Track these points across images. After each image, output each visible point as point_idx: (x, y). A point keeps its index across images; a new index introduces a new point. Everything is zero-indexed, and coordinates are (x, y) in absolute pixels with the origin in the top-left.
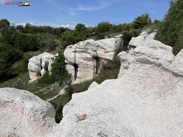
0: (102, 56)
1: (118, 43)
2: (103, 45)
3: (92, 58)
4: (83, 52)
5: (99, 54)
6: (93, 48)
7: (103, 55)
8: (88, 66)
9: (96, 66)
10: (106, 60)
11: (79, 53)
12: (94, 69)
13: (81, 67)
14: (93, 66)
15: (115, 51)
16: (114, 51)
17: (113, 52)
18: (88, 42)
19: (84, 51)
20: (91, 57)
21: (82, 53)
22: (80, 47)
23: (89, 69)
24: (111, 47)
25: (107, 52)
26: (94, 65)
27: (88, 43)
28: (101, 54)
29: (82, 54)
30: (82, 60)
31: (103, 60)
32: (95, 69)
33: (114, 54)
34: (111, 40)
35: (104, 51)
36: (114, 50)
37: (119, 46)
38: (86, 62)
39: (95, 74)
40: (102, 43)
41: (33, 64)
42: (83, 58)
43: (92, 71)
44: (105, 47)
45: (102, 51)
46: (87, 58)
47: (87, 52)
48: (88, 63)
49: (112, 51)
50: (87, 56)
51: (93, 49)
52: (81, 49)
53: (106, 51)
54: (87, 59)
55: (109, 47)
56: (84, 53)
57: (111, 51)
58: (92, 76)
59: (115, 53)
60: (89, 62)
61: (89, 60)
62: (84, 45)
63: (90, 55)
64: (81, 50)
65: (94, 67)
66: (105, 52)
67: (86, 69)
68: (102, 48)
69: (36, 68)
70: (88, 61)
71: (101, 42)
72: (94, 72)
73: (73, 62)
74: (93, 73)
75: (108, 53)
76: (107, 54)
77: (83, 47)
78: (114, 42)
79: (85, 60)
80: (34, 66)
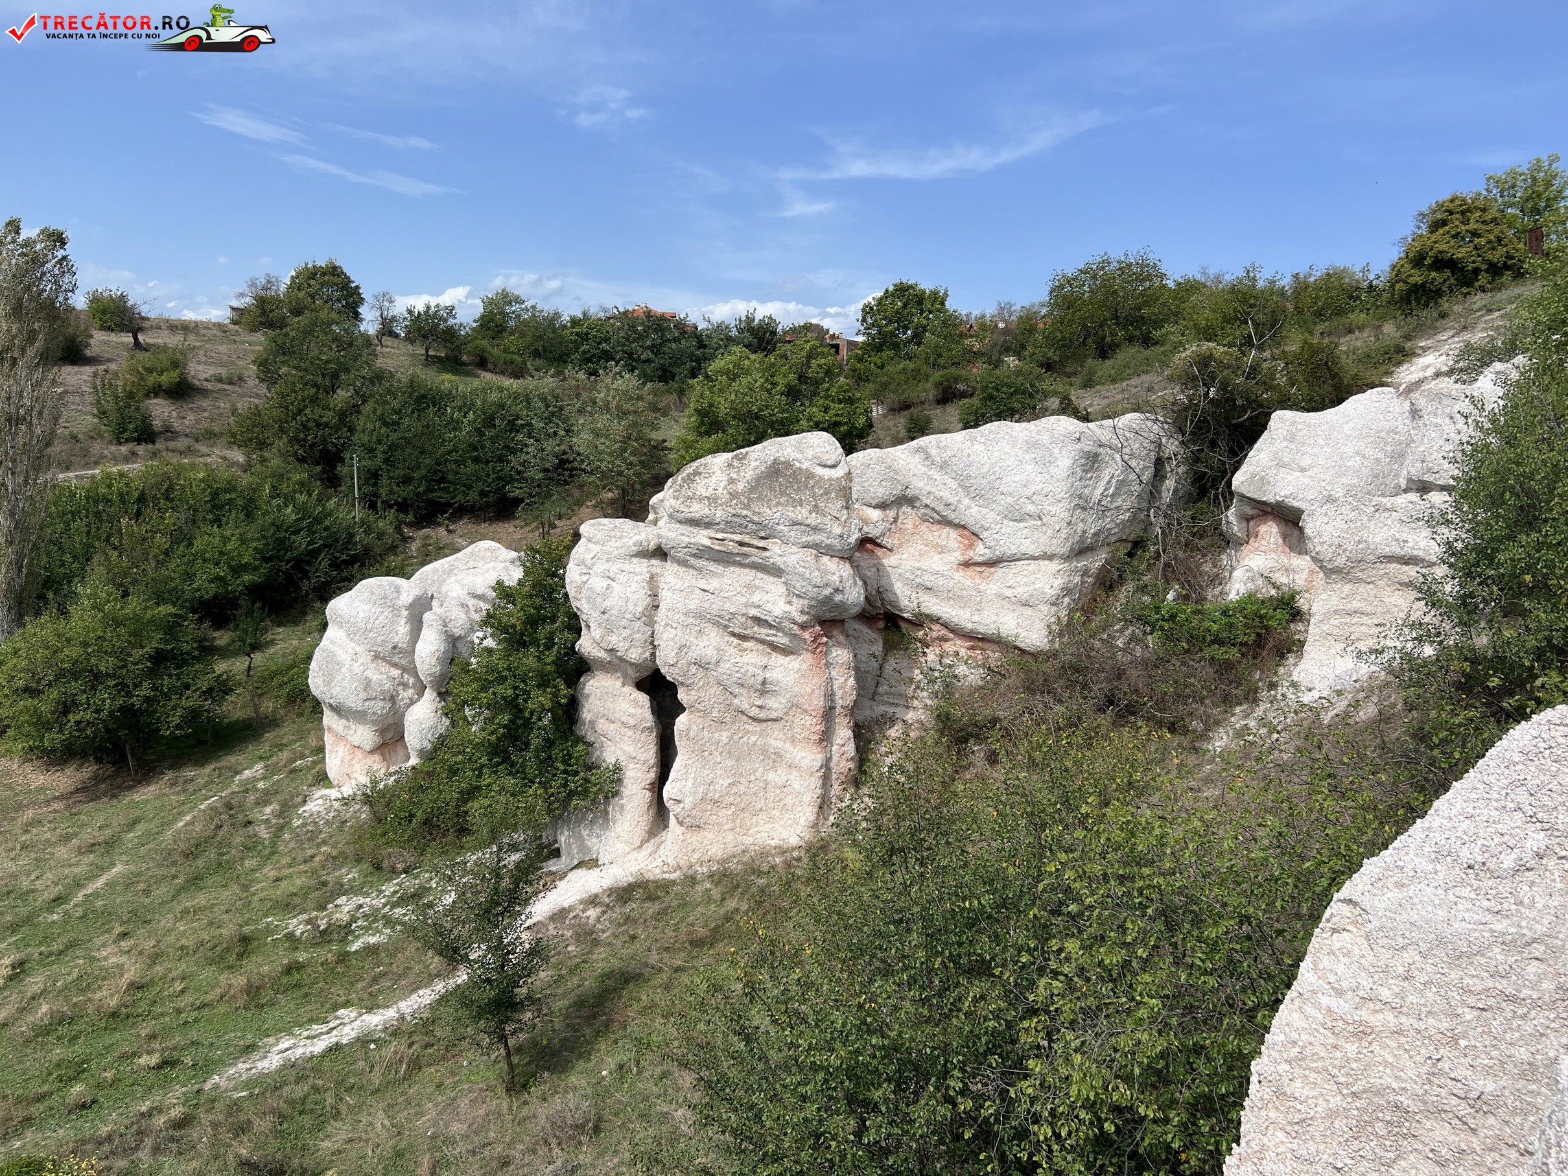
0: (933, 606)
1: (1112, 470)
2: (946, 494)
3: (803, 627)
4: (724, 558)
5: (908, 583)
6: (814, 519)
7: (950, 596)
8: (775, 704)
9: (852, 711)
10: (978, 639)
11: (683, 563)
12: (826, 737)
13: (705, 713)
14: (819, 702)
15: (1082, 550)
16: (1067, 558)
17: (1054, 566)
18: (776, 462)
19: (732, 547)
20: (797, 610)
21: (719, 569)
22: (698, 510)
23: (776, 739)
24: (1031, 508)
25: (992, 563)
26: (830, 696)
27: (776, 471)
28: (928, 580)
29: (713, 584)
30: (710, 643)
31: (949, 647)
32: (843, 734)
33: (1058, 583)
34: (1031, 445)
35: (957, 556)
36: (1065, 550)
37: (1126, 503)
38: (751, 659)
39: (836, 788)
40: (944, 466)
41: (351, 646)
42: (722, 623)
43: (811, 758)
44: (972, 513)
45: (942, 550)
46: (758, 621)
47: (757, 557)
48: (771, 675)
49: (1050, 557)
50: (756, 598)
51: (815, 529)
52: (708, 525)
53: (980, 552)
54: (763, 632)
55: (1017, 516)
56: (737, 570)
57: (1033, 550)
58: (806, 814)
59: (1085, 573)
60: (778, 659)
61: (782, 640)
62: (740, 486)
63: (792, 594)
64: (703, 538)
65: (828, 714)
66: (967, 564)
67: (754, 735)
68: (946, 522)
69: (367, 684)
70: (774, 647)
71: (928, 457)
72: (826, 766)
73: (636, 654)
74: (815, 781)
75: (999, 572)
76: (997, 582)
77: (719, 514)
78: (1065, 461)
79: (743, 638)
80: (357, 668)
